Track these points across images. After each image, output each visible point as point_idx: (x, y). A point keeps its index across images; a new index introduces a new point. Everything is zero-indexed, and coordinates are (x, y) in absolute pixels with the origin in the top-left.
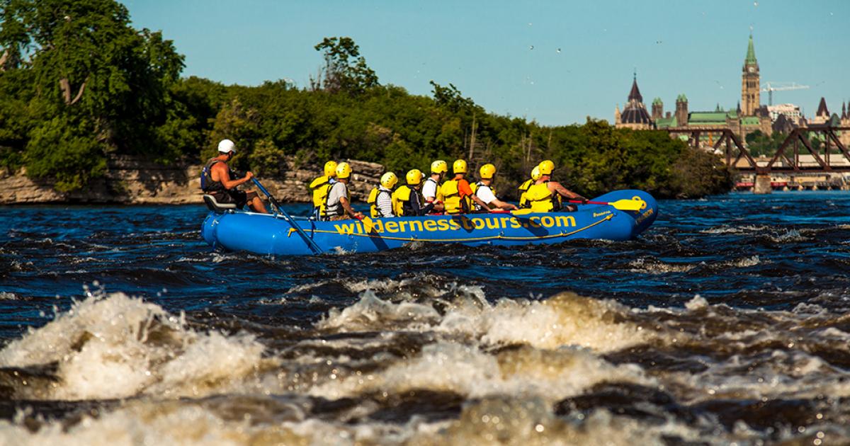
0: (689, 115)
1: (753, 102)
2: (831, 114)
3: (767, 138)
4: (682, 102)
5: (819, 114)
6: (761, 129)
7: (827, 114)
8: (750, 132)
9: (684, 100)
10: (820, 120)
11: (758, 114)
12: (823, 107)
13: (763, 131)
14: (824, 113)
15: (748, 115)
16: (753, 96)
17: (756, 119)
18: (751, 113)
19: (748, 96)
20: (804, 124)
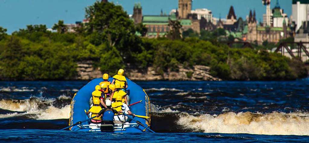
0: (143, 18)
1: (187, 9)
2: (237, 18)
3: (197, 34)
4: (138, 8)
5: (229, 17)
6: (192, 28)
7: (235, 18)
8: (185, 30)
9: (139, 7)
10: (230, 22)
11: (190, 18)
12: (231, 13)
13: (195, 30)
14: (232, 17)
15: (183, 19)
16: (187, 5)
17: (189, 21)
18: (185, 17)
19: (183, 5)
20: (221, 25)
